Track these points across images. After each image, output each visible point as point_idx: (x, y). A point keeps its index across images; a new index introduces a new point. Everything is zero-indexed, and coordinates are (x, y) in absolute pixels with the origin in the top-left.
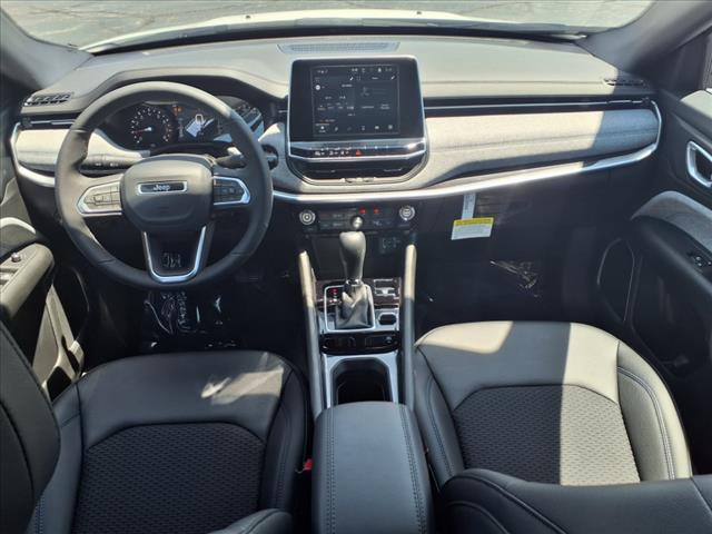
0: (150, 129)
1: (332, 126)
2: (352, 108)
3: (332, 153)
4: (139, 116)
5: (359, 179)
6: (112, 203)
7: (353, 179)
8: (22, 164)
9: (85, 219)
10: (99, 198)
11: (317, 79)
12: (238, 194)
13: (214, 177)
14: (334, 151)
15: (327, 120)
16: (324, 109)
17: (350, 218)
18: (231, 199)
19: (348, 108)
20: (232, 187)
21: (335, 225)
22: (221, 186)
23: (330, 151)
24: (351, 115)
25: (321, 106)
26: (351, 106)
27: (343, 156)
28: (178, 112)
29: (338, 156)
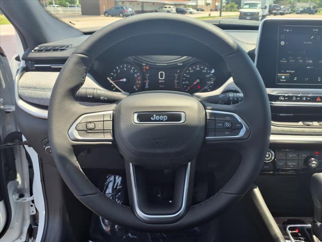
0: (125, 80)
1: (292, 75)
2: (311, 62)
3: (294, 99)
4: (117, 70)
5: (315, 123)
6: (104, 131)
7: (311, 123)
8: (21, 98)
9: (74, 146)
10: (91, 126)
11: (283, 36)
12: (236, 128)
13: (207, 111)
14: (297, 97)
15: (287, 71)
16: (286, 61)
17: (304, 159)
18: (227, 133)
19: (307, 61)
20: (228, 121)
21: (290, 164)
22: (215, 120)
23: (293, 96)
24: (309, 67)
25: (284, 59)
26: (310, 60)
27: (304, 101)
28: (146, 69)
29: (300, 102)
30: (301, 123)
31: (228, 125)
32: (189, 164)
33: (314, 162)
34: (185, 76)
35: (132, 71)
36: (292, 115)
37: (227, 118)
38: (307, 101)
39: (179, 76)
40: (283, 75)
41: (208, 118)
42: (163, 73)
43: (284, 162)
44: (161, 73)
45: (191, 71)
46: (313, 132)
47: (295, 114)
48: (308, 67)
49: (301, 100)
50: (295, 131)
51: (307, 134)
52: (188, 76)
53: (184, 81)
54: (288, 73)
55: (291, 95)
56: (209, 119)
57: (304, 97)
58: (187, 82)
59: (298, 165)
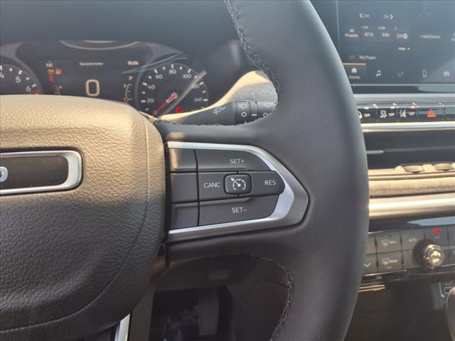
2: (405, 36)
12: (263, 192)
13: (171, 144)
14: (389, 111)
15: (362, 57)
16: (356, 36)
17: (413, 247)
18: (235, 210)
19: (399, 36)
20: (237, 172)
21: (386, 263)
22: (197, 171)
23: (379, 110)
24: (404, 49)
25: (352, 31)
26: (402, 33)
27: (403, 120)
28: (55, 75)
29: (395, 121)
30: (399, 170)
31: (236, 183)
32: (124, 323)
33: (436, 253)
34: (146, 87)
35: (18, 80)
36: (382, 152)
37: (233, 162)
38: (409, 119)
39: (132, 89)
40: (352, 67)
41: (175, 165)
42: (95, 84)
43: (374, 259)
44: (90, 84)
45: (157, 77)
46: (428, 188)
47: (387, 151)
48: (400, 49)
49: (397, 118)
50: (393, 186)
51: (417, 192)
52: (152, 87)
53: (145, 97)
54: (362, 61)
55: (375, 106)
56: (177, 171)
57: (403, 109)
58: (151, 100)
59: (402, 263)
